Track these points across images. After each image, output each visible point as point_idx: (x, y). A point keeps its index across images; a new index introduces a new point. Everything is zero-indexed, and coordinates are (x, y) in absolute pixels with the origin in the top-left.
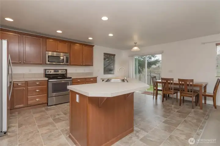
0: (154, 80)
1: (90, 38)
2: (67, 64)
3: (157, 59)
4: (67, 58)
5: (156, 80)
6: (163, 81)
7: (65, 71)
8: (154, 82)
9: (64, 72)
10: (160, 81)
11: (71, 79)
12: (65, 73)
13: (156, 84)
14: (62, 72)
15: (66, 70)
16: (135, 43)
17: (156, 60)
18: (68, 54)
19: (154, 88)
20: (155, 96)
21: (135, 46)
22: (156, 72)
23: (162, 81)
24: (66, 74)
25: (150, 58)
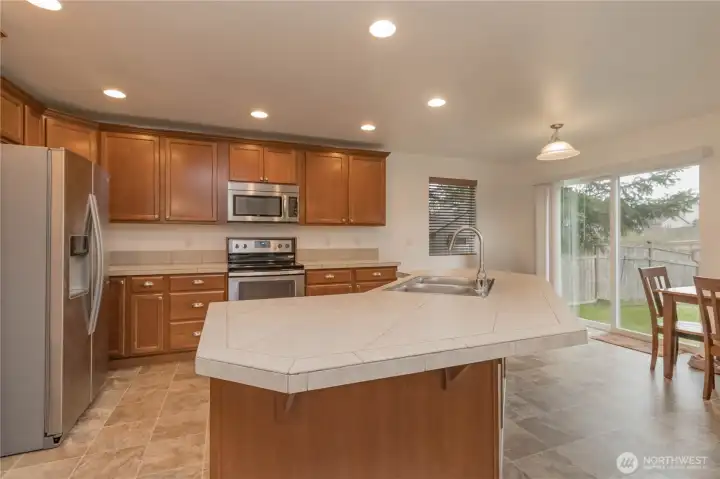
0: (654, 286)
1: (368, 128)
2: (294, 219)
3: (684, 189)
4: (293, 201)
5: (668, 285)
6: (707, 294)
7: (290, 242)
8: (656, 294)
9: (287, 246)
10: (691, 290)
11: (303, 272)
12: (289, 250)
13: (665, 307)
14: (280, 246)
15: (294, 240)
16: (553, 127)
17: (676, 197)
18: (296, 189)
19: (654, 322)
20: (660, 361)
21: (557, 139)
22: (677, 249)
23: (699, 290)
24: (293, 253)
25: (647, 189)
